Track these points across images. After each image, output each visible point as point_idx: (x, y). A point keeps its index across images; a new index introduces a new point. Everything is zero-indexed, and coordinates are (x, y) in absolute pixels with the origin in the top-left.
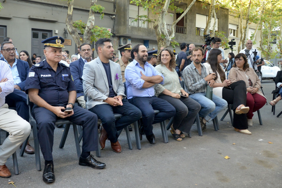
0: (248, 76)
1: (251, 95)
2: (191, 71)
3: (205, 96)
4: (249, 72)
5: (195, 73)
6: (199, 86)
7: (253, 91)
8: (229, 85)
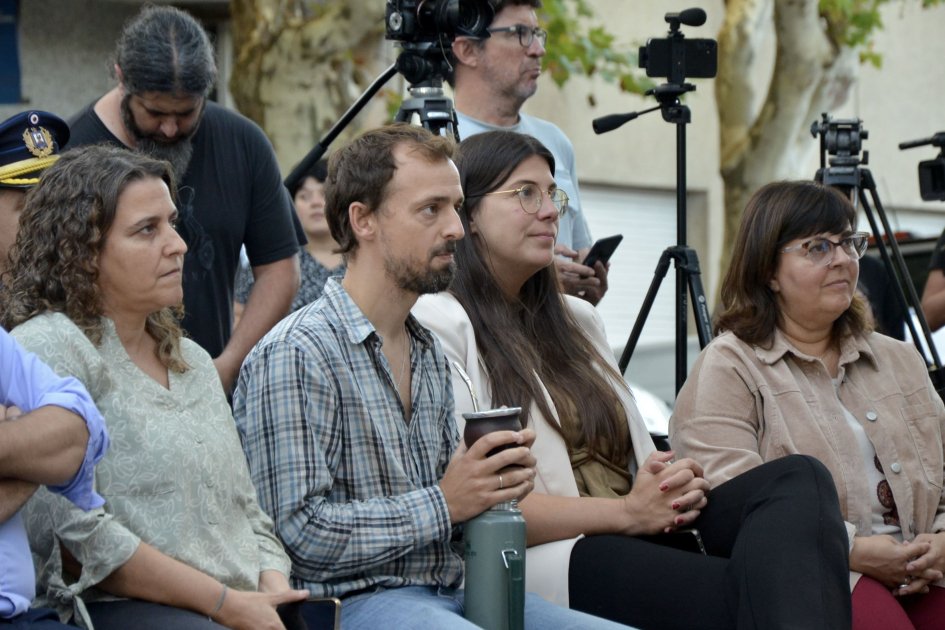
0: (861, 418)
1: (897, 612)
2: (330, 362)
3: (463, 612)
4: (876, 377)
5: (368, 389)
6: (374, 541)
7: (910, 566)
8: (692, 514)
